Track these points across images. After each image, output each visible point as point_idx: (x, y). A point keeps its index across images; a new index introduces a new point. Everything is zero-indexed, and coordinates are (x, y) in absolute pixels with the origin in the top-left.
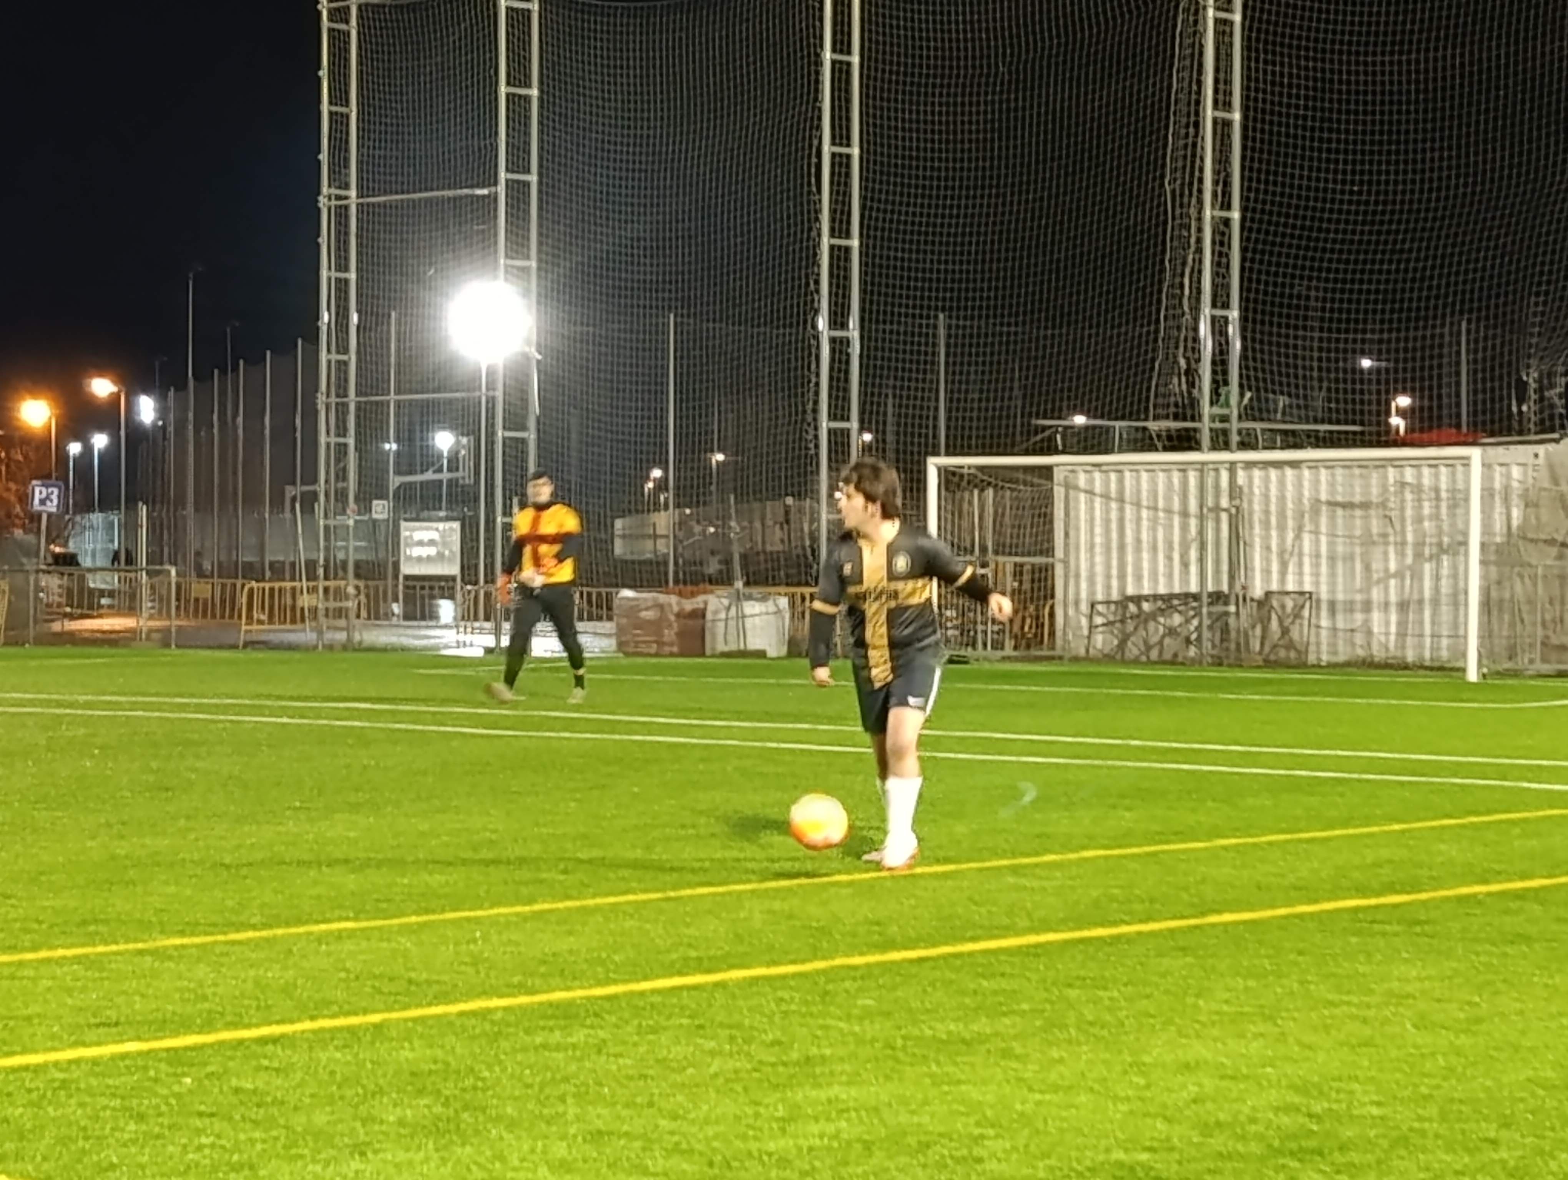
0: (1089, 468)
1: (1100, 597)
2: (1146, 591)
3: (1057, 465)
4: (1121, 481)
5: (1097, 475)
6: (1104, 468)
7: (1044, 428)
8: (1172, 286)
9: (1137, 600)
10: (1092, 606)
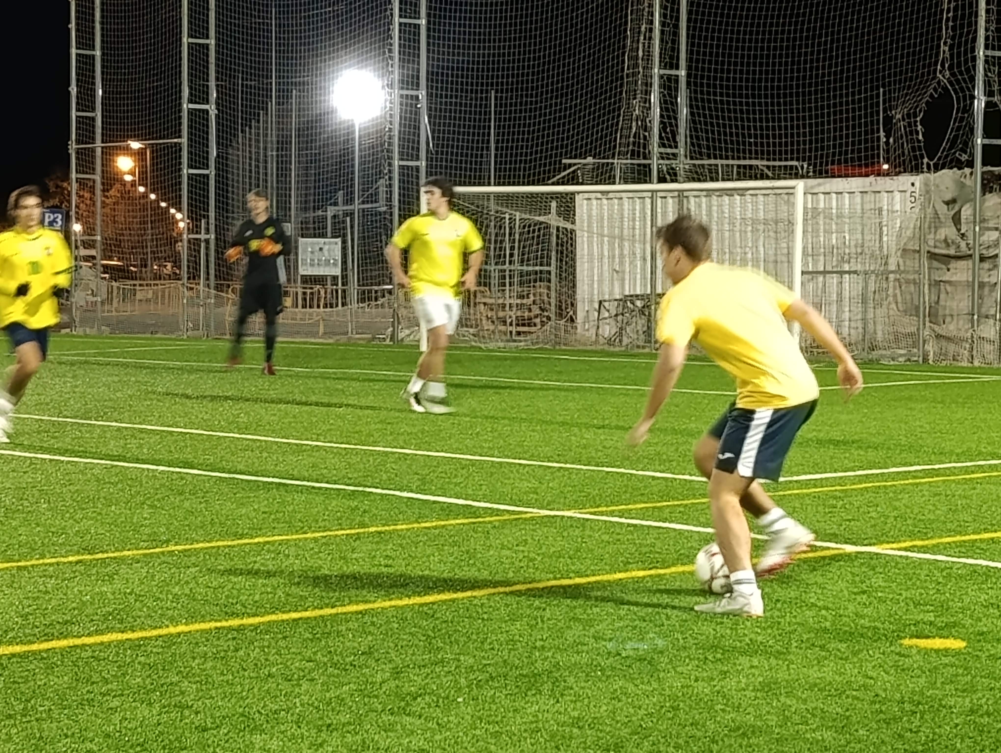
0: (599, 195)
1: (607, 297)
2: (638, 292)
3: (579, 193)
4: (621, 205)
5: (605, 201)
6: (611, 195)
7: (570, 165)
8: (631, 50)
9: (633, 298)
10: (600, 302)
